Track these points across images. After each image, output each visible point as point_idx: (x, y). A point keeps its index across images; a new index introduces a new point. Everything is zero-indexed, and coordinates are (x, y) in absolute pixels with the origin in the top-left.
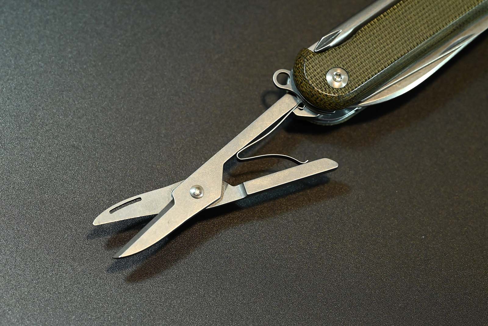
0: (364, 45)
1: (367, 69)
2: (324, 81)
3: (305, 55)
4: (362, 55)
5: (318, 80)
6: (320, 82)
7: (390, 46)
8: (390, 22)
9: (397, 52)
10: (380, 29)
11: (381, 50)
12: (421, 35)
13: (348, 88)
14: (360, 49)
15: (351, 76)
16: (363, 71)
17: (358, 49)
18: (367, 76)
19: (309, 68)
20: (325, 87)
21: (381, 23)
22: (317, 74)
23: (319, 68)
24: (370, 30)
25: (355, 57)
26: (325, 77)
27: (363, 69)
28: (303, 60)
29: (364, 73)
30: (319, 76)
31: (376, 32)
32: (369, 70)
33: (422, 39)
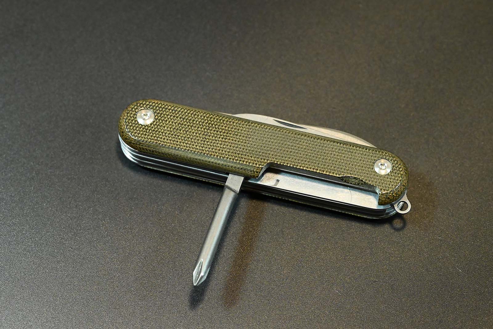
0: (348, 167)
1: (362, 155)
2: (392, 172)
3: (385, 195)
4: (355, 164)
5: (395, 176)
6: (395, 173)
7: (334, 153)
8: (319, 164)
9: (334, 146)
10: (328, 166)
11: (341, 156)
12: (310, 141)
13: (384, 155)
14: (352, 168)
15: (375, 160)
16: (365, 155)
17: (354, 169)
18: (366, 152)
19: (393, 186)
20: (396, 168)
21: (324, 168)
22: (392, 179)
23: (387, 181)
24: (335, 171)
25: (360, 166)
26: (390, 173)
27: (364, 157)
28: (390, 194)
29: (365, 154)
30: (392, 177)
31: (332, 167)
32: (361, 153)
33: (312, 138)
